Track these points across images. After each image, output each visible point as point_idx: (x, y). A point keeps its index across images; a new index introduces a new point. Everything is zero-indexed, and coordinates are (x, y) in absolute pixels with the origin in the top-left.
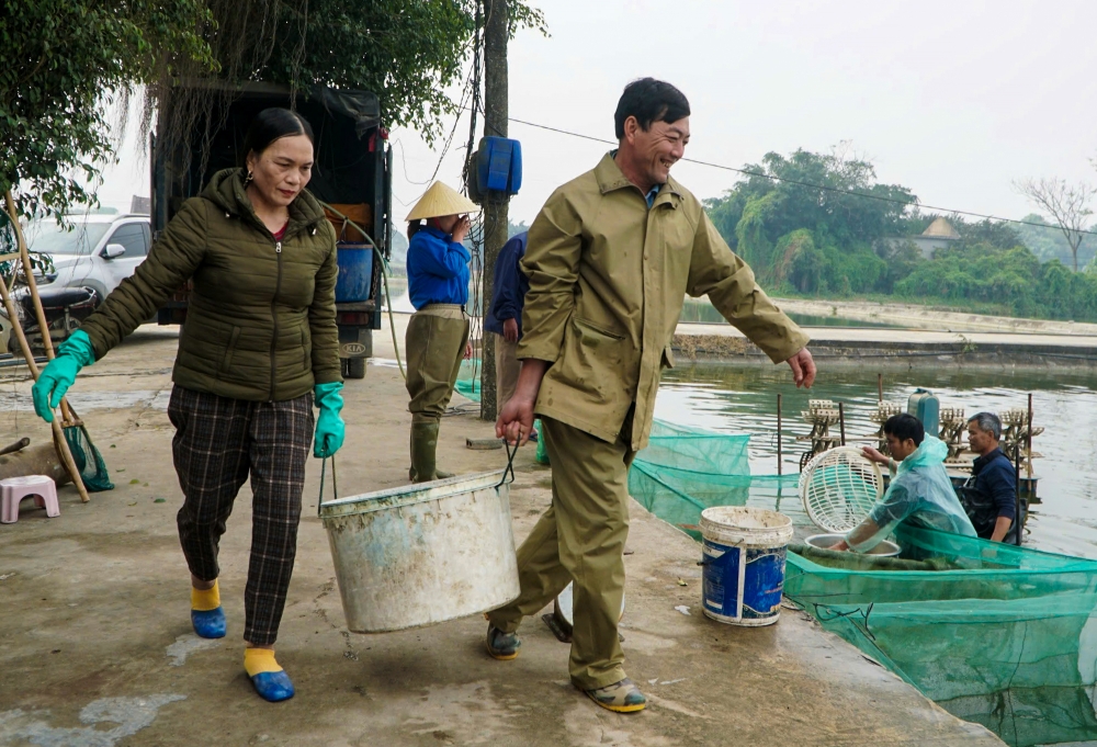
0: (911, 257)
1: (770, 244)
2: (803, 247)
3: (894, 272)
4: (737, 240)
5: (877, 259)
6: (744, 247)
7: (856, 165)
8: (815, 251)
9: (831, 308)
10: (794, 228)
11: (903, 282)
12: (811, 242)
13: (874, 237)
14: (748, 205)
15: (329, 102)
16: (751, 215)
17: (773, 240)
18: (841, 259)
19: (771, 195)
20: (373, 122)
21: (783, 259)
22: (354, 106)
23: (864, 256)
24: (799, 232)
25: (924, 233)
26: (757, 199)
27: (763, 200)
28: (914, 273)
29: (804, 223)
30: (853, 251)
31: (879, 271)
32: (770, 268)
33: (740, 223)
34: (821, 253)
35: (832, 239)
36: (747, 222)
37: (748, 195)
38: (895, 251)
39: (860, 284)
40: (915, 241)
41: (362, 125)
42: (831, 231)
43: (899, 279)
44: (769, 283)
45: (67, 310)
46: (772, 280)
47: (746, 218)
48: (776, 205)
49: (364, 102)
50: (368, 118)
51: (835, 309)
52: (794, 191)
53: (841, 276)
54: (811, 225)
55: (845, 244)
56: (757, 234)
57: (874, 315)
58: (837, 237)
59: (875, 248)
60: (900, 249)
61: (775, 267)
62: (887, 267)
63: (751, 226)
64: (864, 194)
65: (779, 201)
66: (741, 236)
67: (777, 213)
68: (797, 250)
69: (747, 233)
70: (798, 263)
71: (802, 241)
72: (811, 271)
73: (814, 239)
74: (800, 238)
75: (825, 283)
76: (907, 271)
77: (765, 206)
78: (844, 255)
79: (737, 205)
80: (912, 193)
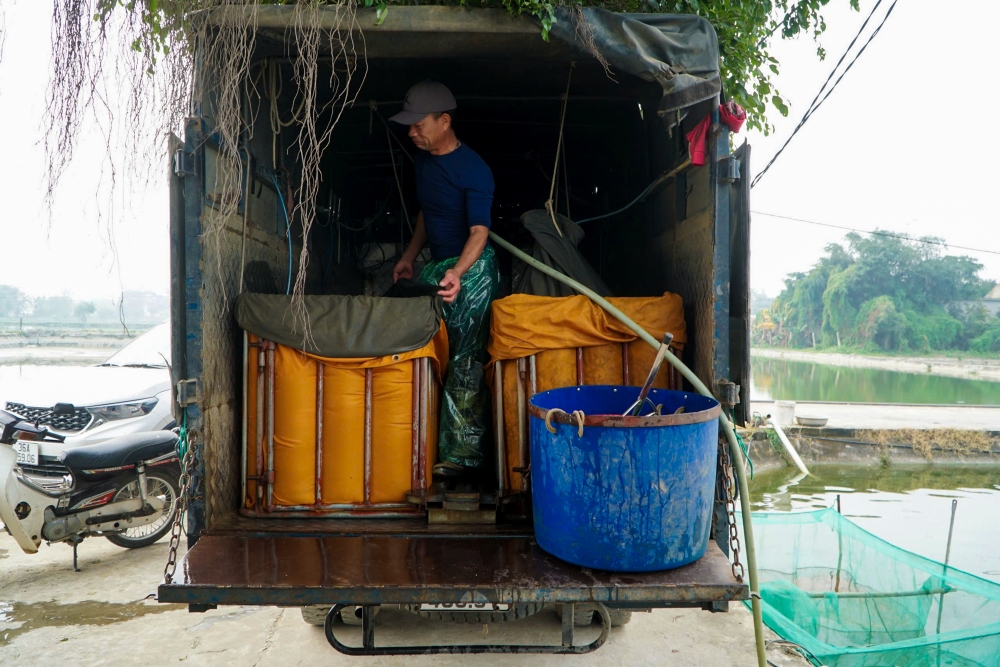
0: (982, 317)
1: (854, 310)
2: (887, 311)
3: (968, 332)
4: (823, 306)
5: (951, 319)
6: (829, 312)
7: (927, 241)
8: (896, 315)
9: (926, 366)
10: (875, 295)
11: (978, 340)
12: (893, 307)
13: (946, 301)
14: (831, 277)
15: (599, 43)
16: (836, 285)
17: (856, 306)
18: (919, 321)
19: (851, 268)
20: (708, 88)
21: (867, 322)
22: (659, 49)
23: (939, 317)
24: (881, 298)
25: (987, 296)
26: (840, 271)
27: (845, 271)
28: (988, 332)
29: (883, 291)
30: (930, 313)
31: (955, 330)
32: (855, 330)
33: (825, 293)
34: (902, 315)
35: (910, 303)
36: (833, 291)
37: (831, 269)
38: (966, 312)
39: (938, 342)
40: (984, 304)
41: (678, 97)
42: (908, 297)
43: (973, 337)
44: (854, 343)
45: (140, 470)
46: (856, 340)
47: (831, 289)
48: (859, 276)
49: (684, 40)
50: (696, 79)
51: (930, 367)
52: (876, 264)
53: (920, 336)
54: (892, 293)
55: (922, 308)
56: (842, 300)
57: (974, 373)
58: (914, 302)
59: (947, 311)
60: (970, 310)
61: (859, 328)
62: (963, 327)
63: (837, 295)
64: (937, 264)
65: (862, 273)
66: (827, 304)
67: (858, 283)
68: (882, 314)
69: (833, 301)
70: (881, 325)
71: (885, 306)
72: (893, 332)
73: (895, 303)
74: (882, 305)
75: (906, 342)
76: (981, 331)
77: (849, 277)
78: (921, 317)
79: (822, 277)
80: (978, 262)
